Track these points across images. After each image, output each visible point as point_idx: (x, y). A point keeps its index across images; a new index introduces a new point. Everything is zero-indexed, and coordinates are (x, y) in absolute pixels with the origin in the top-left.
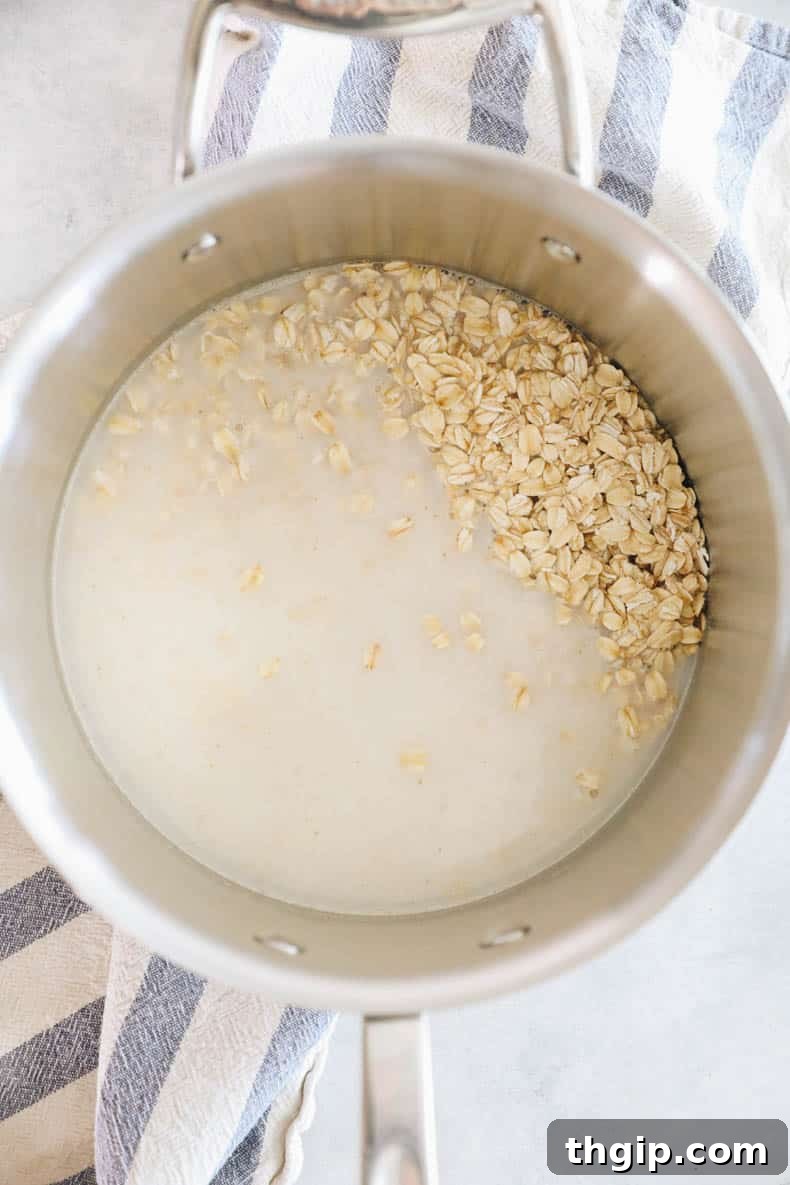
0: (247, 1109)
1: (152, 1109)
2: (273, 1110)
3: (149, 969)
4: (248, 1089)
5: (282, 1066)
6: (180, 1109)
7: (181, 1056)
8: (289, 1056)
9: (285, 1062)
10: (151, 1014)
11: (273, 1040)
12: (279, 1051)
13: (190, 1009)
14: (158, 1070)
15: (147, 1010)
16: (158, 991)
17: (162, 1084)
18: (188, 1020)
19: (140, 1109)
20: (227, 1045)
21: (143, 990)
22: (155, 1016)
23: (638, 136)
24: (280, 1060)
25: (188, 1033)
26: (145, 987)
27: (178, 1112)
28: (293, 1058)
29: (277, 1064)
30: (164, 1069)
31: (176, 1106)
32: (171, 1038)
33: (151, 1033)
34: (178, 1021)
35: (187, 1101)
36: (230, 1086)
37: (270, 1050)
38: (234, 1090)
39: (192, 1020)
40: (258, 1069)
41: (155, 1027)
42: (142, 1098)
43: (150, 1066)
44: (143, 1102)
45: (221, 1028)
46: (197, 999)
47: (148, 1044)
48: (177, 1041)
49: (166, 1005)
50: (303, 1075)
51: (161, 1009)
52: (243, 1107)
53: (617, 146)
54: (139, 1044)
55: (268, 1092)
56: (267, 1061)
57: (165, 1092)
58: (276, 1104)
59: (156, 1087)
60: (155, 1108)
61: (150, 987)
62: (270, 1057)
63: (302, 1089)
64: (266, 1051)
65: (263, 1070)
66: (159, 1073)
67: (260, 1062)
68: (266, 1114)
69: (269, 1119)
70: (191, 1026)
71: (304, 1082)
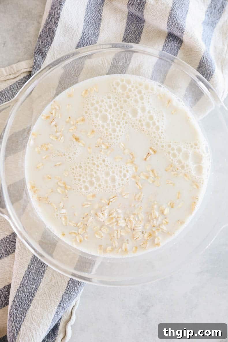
0: (54, 318)
1: (25, 318)
2: (62, 318)
3: (25, 275)
4: (54, 312)
6: (33, 318)
7: (34, 301)
9: (66, 304)
10: (25, 288)
11: (62, 297)
12: (64, 301)
13: (37, 287)
14: (27, 306)
15: (24, 288)
16: (27, 281)
17: (28, 310)
18: (37, 291)
19: (21, 318)
20: (48, 298)
22: (26, 289)
23: (179, 21)
25: (36, 295)
26: (23, 280)
27: (33, 319)
28: (68, 303)
29: (63, 304)
30: (29, 306)
31: (32, 317)
32: (31, 296)
33: (25, 295)
34: (33, 291)
35: (35, 315)
36: (49, 311)
37: (61, 300)
38: (50, 312)
39: (38, 290)
41: (26, 292)
42: (22, 314)
43: (24, 304)
44: (22, 316)
45: (47, 293)
46: (39, 284)
47: (24, 298)
48: (33, 297)
49: (30, 286)
50: (72, 307)
51: (28, 287)
52: (53, 318)
53: (172, 24)
54: (21, 298)
55: (60, 313)
56: (60, 303)
57: (29, 313)
58: (63, 316)
59: (26, 311)
60: (26, 318)
61: (25, 280)
63: (72, 312)
65: (59, 306)
66: (27, 307)
67: (58, 304)
68: (60, 319)
69: (61, 321)
70: (37, 293)
71: (72, 310)
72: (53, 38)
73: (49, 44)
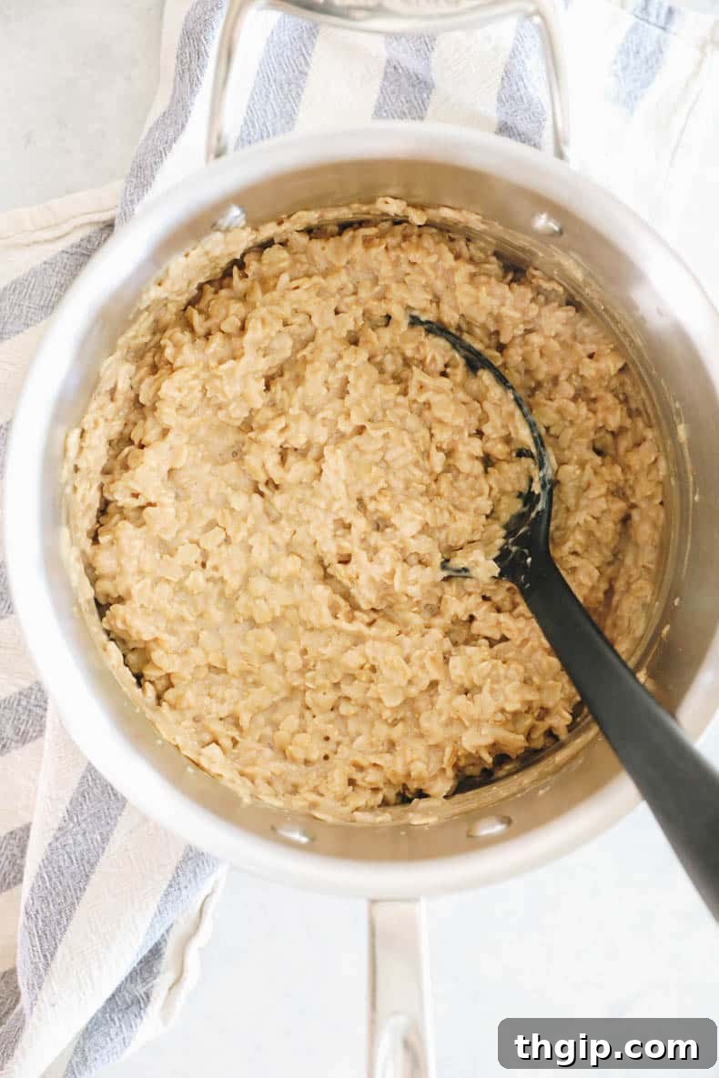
0: (152, 926)
1: (68, 924)
2: (175, 928)
3: (71, 803)
4: (153, 909)
5: (184, 892)
6: (93, 926)
7: (94, 878)
8: (190, 881)
9: (186, 887)
10: (71, 842)
11: (178, 868)
12: (182, 879)
13: (105, 839)
14: (75, 890)
15: (67, 839)
16: (77, 821)
17: (78, 903)
18: (104, 849)
19: (59, 924)
20: (136, 870)
21: (65, 821)
22: (74, 843)
23: (530, 90)
24: (182, 886)
25: (102, 859)
26: (67, 818)
28: (194, 884)
29: (179, 889)
30: (80, 890)
31: (90, 923)
32: (88, 862)
33: (70, 858)
34: (94, 848)
35: (99, 917)
36: (137, 906)
37: (174, 877)
38: (141, 910)
39: (107, 848)
40: (162, 893)
41: (75, 853)
42: (60, 914)
43: (69, 886)
44: (61, 917)
45: (132, 857)
46: (112, 830)
47: (68, 867)
48: (92, 866)
49: (84, 834)
50: (203, 898)
51: (80, 838)
52: (148, 925)
53: (512, 97)
54: (59, 867)
55: (170, 912)
56: (170, 886)
57: (81, 912)
58: (178, 923)
59: (73, 904)
60: (71, 922)
61: (71, 818)
62: (174, 885)
63: (201, 911)
64: (170, 877)
65: (167, 894)
66: (76, 893)
67: (165, 887)
68: (167, 931)
69: (171, 935)
70: (106, 853)
71: (203, 904)
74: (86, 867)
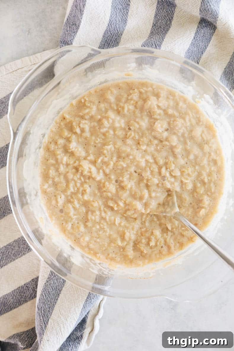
0: (81, 312)
1: (52, 312)
2: (90, 312)
4: (82, 306)
6: (61, 312)
7: (61, 295)
8: (94, 296)
9: (93, 298)
10: (52, 282)
12: (92, 295)
13: (64, 281)
14: (54, 300)
16: (55, 275)
17: (55, 304)
18: (64, 285)
19: (49, 312)
20: (75, 292)
21: (50, 275)
22: (54, 283)
23: (212, 6)
24: (92, 298)
25: (64, 289)
26: (51, 274)
27: (60, 313)
28: (96, 297)
29: (91, 299)
30: (56, 299)
31: (60, 311)
32: (59, 290)
33: (52, 288)
34: (61, 285)
35: (63, 309)
36: (76, 305)
37: (89, 295)
38: (77, 306)
39: (65, 284)
40: (85, 300)
41: (54, 286)
42: (49, 308)
43: (52, 298)
44: (50, 309)
47: (52, 292)
48: (60, 291)
49: (57, 280)
50: (99, 302)
51: (56, 281)
52: (80, 312)
53: (205, 10)
54: (49, 291)
55: (88, 307)
56: (88, 298)
57: (56, 307)
58: (91, 310)
59: (54, 305)
60: (53, 311)
61: (52, 274)
63: (99, 306)
64: (87, 295)
65: (86, 301)
66: (55, 300)
67: (86, 298)
68: (88, 313)
69: (89, 314)
70: (65, 287)
71: (100, 304)
72: (79, 26)
73: (74, 33)
74: (58, 291)
